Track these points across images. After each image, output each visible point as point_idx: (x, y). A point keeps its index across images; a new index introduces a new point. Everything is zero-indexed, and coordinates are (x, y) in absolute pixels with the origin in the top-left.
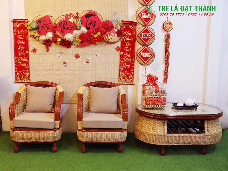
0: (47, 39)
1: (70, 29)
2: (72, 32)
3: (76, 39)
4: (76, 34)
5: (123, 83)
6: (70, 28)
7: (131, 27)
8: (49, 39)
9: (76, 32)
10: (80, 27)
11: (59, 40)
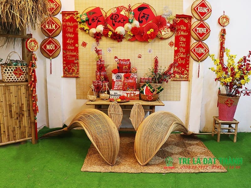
0: (98, 32)
1: (122, 23)
2: (124, 25)
3: (128, 32)
4: (128, 28)
5: (178, 79)
6: (122, 21)
7: (186, 21)
8: (100, 33)
9: (128, 25)
10: (132, 20)
11: (110, 33)
